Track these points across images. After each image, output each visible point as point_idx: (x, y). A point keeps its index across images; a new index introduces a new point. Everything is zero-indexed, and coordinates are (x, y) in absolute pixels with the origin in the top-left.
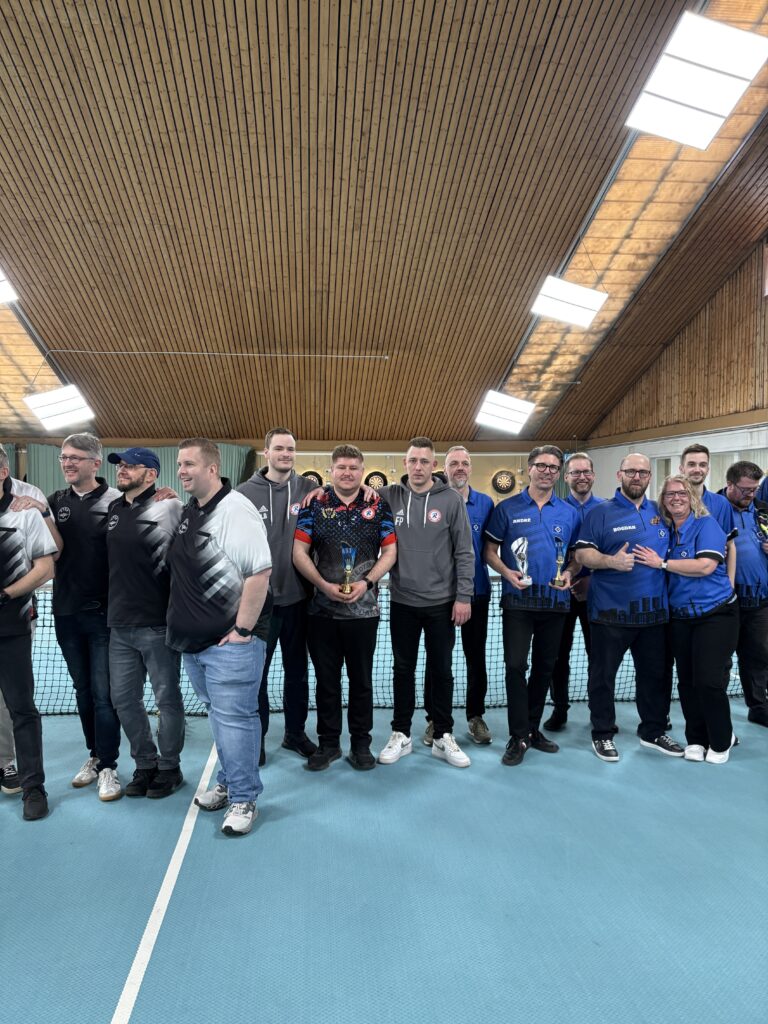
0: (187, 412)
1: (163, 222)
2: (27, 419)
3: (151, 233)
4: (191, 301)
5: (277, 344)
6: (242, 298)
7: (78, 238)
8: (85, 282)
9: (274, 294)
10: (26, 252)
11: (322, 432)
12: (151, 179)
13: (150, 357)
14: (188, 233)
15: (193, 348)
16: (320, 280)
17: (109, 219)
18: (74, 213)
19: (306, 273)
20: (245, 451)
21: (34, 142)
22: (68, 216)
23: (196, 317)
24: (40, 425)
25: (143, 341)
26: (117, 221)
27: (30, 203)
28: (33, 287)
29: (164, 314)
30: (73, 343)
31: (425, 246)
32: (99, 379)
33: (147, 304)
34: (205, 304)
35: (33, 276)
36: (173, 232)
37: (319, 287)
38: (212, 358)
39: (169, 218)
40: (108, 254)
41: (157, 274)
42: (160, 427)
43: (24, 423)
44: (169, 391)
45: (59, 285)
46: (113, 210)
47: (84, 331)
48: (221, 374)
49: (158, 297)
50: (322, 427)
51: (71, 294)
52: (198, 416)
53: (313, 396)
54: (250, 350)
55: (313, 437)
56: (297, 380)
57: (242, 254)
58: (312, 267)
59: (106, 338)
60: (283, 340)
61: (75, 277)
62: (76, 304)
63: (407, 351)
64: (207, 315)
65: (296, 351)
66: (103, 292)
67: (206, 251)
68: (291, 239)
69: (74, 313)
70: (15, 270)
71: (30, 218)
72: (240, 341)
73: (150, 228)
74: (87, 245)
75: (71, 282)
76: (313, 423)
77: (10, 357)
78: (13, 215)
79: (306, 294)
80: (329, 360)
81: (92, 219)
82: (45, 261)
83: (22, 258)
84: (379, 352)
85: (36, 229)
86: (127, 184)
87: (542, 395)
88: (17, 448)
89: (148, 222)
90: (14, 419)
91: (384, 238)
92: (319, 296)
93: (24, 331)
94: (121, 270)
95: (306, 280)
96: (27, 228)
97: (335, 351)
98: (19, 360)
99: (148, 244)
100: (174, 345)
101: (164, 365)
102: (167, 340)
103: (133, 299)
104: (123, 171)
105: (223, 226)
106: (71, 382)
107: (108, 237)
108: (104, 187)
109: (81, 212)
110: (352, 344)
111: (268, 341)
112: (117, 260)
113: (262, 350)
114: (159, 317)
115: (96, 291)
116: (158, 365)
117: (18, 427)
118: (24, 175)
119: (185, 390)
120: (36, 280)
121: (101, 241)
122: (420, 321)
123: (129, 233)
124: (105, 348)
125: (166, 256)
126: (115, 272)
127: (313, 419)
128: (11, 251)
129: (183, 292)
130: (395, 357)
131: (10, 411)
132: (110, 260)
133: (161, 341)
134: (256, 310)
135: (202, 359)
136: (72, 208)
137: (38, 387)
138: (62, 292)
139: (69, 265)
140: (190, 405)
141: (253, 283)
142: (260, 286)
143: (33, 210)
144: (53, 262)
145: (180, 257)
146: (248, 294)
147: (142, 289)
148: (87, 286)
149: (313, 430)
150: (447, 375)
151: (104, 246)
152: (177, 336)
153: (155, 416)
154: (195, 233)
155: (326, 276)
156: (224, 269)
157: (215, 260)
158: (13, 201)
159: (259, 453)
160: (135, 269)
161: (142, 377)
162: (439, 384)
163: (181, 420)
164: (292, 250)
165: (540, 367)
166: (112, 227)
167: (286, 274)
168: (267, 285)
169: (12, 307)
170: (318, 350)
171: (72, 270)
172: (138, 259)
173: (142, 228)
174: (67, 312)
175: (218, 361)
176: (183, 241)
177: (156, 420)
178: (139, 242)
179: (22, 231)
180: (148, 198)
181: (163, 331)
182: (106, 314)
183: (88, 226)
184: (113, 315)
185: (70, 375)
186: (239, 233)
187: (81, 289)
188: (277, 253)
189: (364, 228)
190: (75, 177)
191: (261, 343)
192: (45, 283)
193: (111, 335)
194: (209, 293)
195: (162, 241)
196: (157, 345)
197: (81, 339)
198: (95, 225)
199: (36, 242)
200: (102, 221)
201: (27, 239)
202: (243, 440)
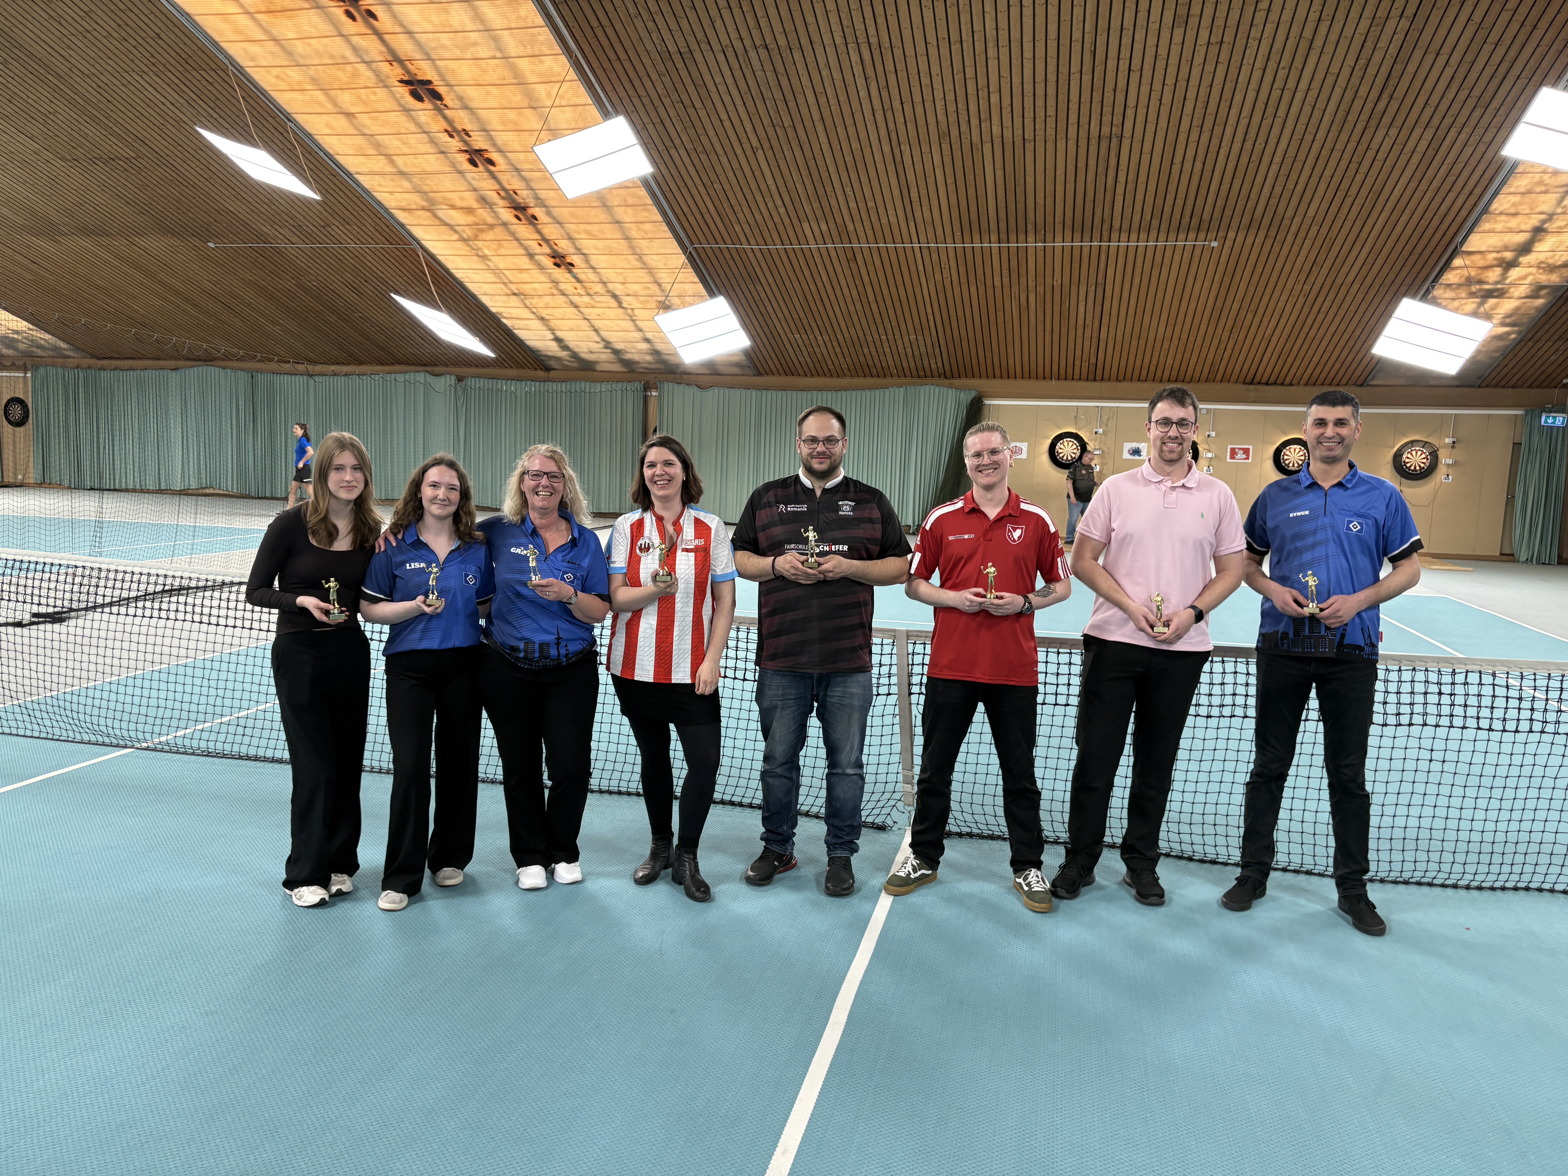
0: (884, 337)
1: (862, 39)
2: (660, 347)
3: (844, 57)
4: (898, 165)
5: (1030, 227)
6: (977, 155)
7: (738, 74)
8: (744, 140)
9: (1029, 146)
10: (667, 102)
11: (1092, 368)
13: (833, 253)
14: (898, 52)
15: (898, 237)
16: (1107, 119)
17: (782, 41)
18: (734, 35)
20: (966, 397)
22: (725, 41)
23: (905, 188)
24: (676, 354)
25: (824, 227)
26: (794, 44)
27: (674, 26)
28: (673, 152)
29: (856, 185)
30: (725, 235)
31: (1304, 45)
32: (759, 288)
33: (832, 169)
34: (919, 167)
35: (674, 135)
36: (876, 53)
37: (1106, 130)
38: (926, 253)
39: (872, 31)
40: (778, 95)
41: (849, 121)
42: (842, 360)
43: (656, 353)
44: (858, 305)
45: (708, 147)
46: (789, 26)
47: (740, 215)
48: (938, 276)
49: (849, 158)
50: (1093, 361)
51: (724, 159)
52: (899, 342)
53: (1082, 309)
54: (985, 237)
55: (1077, 376)
56: (1057, 284)
57: (982, 81)
58: (1097, 96)
59: (771, 225)
60: (1040, 220)
61: (731, 132)
62: (731, 175)
63: (1252, 232)
64: (922, 184)
65: (1059, 237)
66: (769, 154)
67: (925, 81)
68: (1064, 51)
69: (727, 187)
70: (650, 127)
71: (672, 48)
72: (972, 222)
73: (842, 49)
74: (750, 82)
75: (725, 142)
76: (1078, 353)
77: (640, 257)
78: (650, 45)
79: (1083, 144)
80: (1113, 252)
81: (758, 42)
82: (691, 111)
83: (661, 110)
84: (1202, 235)
85: (680, 65)
87: (1507, 305)
88: (646, 388)
89: (839, 40)
90: (644, 346)
91: (1229, 38)
92: (1104, 144)
93: (659, 218)
94: (797, 119)
95: (1084, 120)
96: (669, 64)
97: (1124, 236)
98: (652, 260)
99: (837, 75)
100: (870, 232)
101: (853, 265)
102: (858, 225)
103: (812, 163)
105: (954, 37)
106: (721, 294)
107: (780, 69)
109: (744, 34)
110: (1155, 223)
111: (1015, 222)
112: (792, 104)
113: (1004, 237)
114: (848, 189)
115: (760, 153)
116: (845, 264)
117: (648, 358)
119: (881, 304)
120: (677, 142)
121: (770, 75)
122: (1282, 179)
123: (810, 59)
124: (769, 240)
125: (863, 93)
126: (787, 123)
127: (1079, 346)
128: (646, 101)
129: (887, 148)
130: (1228, 244)
131: (637, 335)
132: (782, 105)
133: (851, 227)
134: (1000, 173)
135: (909, 254)
136: (731, 27)
137: (676, 301)
138: (713, 157)
139: (724, 117)
140: (889, 327)
141: (996, 130)
142: (1008, 133)
143: (678, 36)
144: (702, 113)
145: (884, 93)
146: (987, 148)
147: (825, 147)
148: (746, 146)
149: (1077, 363)
150: (1324, 271)
151: (773, 83)
152: (874, 219)
153: (835, 344)
154: (910, 52)
155: (1119, 110)
156: (951, 108)
157: (939, 95)
158: (651, 25)
159: (987, 402)
160: (816, 116)
161: (820, 284)
162: (1307, 288)
163: (873, 350)
164: (1064, 69)
165: (1508, 255)
166: (786, 54)
167: (1051, 111)
168: (1018, 132)
169: (645, 182)
170: (1096, 234)
171: (727, 124)
172: (822, 100)
173: (830, 50)
174: (717, 186)
175: (935, 256)
176: (890, 67)
177: (838, 350)
178: (825, 73)
179: (661, 68)
181: (855, 212)
182: (773, 188)
183: (752, 54)
184: (783, 190)
185: (718, 282)
186: (979, 47)
187: (739, 151)
188: (1040, 78)
189: (1193, 22)
191: (1003, 225)
192: (689, 146)
193: (777, 219)
194: (925, 148)
195: (858, 69)
196: (844, 234)
197: (737, 228)
198: (763, 52)
199: (679, 86)
200: (772, 46)
201: (667, 80)
202: (964, 381)
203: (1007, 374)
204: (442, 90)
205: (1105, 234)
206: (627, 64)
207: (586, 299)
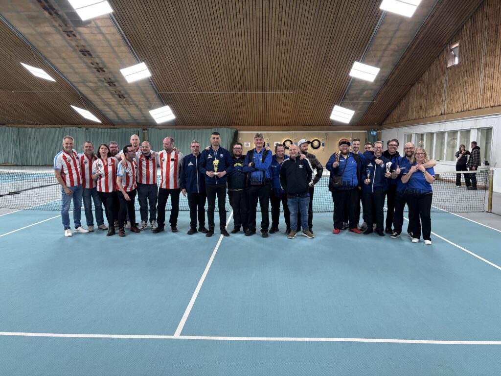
0: (211, 116)
1: (204, 45)
3: (200, 49)
4: (214, 74)
5: (247, 88)
6: (233, 72)
7: (173, 52)
9: (246, 70)
11: (265, 123)
12: (201, 31)
13: (197, 94)
14: (213, 48)
15: (214, 91)
16: (264, 64)
17: (184, 45)
18: (172, 43)
19: (258, 62)
20: (234, 131)
21: (160, 21)
22: (170, 44)
23: (215, 78)
24: (153, 121)
25: (195, 88)
26: (187, 46)
28: (155, 70)
30: (168, 90)
31: (306, 50)
32: (177, 103)
33: (197, 74)
36: (208, 49)
37: (264, 67)
38: (221, 94)
39: (207, 44)
40: (183, 57)
41: (201, 63)
42: (200, 122)
43: (147, 120)
45: (164, 68)
46: (186, 42)
47: (172, 85)
48: (225, 100)
49: (201, 71)
50: (265, 121)
52: (215, 117)
54: (236, 91)
55: (261, 125)
57: (234, 55)
58: (261, 59)
59: (180, 87)
60: (250, 87)
61: (171, 65)
62: (170, 75)
63: (300, 90)
64: (220, 78)
65: (254, 91)
66: (181, 71)
67: (220, 55)
69: (169, 78)
70: (149, 63)
71: (156, 46)
72: (233, 87)
73: (199, 47)
74: (176, 54)
75: (169, 68)
78: (150, 45)
79: (259, 69)
80: (268, 94)
81: (178, 45)
83: (152, 60)
84: (289, 90)
85: (158, 50)
86: (192, 34)
87: (359, 106)
88: (144, 129)
89: (199, 45)
90: (144, 118)
91: (289, 48)
92: (264, 70)
93: (150, 85)
94: (188, 62)
95: (258, 65)
96: (155, 49)
97: (270, 90)
98: (147, 96)
99: (198, 53)
100: (207, 89)
101: (202, 97)
102: (204, 87)
103: (192, 73)
104: (191, 29)
105: (227, 45)
106: (167, 104)
107: (184, 51)
108: (184, 35)
109: (175, 43)
110: (277, 88)
111: (243, 87)
112: (187, 59)
113: (241, 91)
114: (201, 79)
115: (178, 70)
116: (200, 97)
117: (144, 121)
118: (156, 32)
121: (181, 52)
122: (305, 78)
123: (191, 49)
124: (180, 91)
125: (205, 57)
126: (185, 63)
127: (261, 118)
128: (148, 57)
129: (211, 69)
130: (295, 92)
131: (141, 115)
132: (184, 59)
133: (202, 88)
134: (239, 75)
135: (217, 94)
137: (154, 107)
138: (166, 71)
140: (212, 112)
141: (238, 66)
142: (240, 67)
143: (158, 43)
144: (164, 61)
145: (210, 57)
146: (236, 70)
148: (174, 68)
149: (262, 122)
150: (318, 99)
151: (182, 54)
152: (208, 86)
154: (216, 48)
155: (266, 62)
156: (226, 61)
157: (223, 58)
158: (151, 40)
159: (239, 132)
160: (193, 62)
161: (194, 102)
162: (314, 102)
163: (208, 119)
165: (357, 95)
166: (186, 48)
167: (251, 62)
168: (243, 66)
169: (148, 79)
170: (264, 90)
172: (194, 58)
173: (196, 48)
174: (166, 78)
175: (224, 95)
176: (211, 51)
177: (198, 118)
178: (195, 52)
179: (153, 50)
180: (199, 38)
181: (203, 84)
183: (177, 48)
184: (184, 79)
185: (166, 101)
186: (233, 47)
187: (172, 69)
189: (281, 45)
190: (173, 32)
191: (240, 88)
192: (159, 68)
193: (182, 86)
194: (220, 70)
195: (203, 52)
196: (200, 90)
197: (171, 88)
198: (180, 48)
199: (157, 54)
200: (182, 46)
201: (154, 53)
202: (233, 127)
203: (243, 124)
204: (92, 53)
205: (266, 90)
206: (144, 49)
207: (128, 106)
